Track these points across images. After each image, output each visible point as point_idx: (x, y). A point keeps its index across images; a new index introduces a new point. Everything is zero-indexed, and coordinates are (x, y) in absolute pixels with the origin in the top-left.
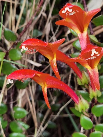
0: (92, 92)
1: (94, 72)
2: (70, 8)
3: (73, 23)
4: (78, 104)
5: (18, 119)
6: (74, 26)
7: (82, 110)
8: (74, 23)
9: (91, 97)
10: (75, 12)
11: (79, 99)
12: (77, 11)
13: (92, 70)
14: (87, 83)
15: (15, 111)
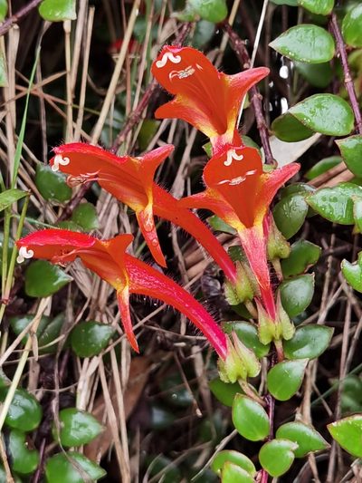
0: (267, 321)
1: (252, 236)
2: (175, 55)
3: (197, 110)
4: (225, 358)
5: (72, 450)
6: (202, 117)
7: (239, 377)
8: (200, 108)
9: (266, 341)
10: (193, 70)
11: (228, 342)
12: (198, 66)
13: (248, 231)
14: (252, 296)
15: (63, 424)
